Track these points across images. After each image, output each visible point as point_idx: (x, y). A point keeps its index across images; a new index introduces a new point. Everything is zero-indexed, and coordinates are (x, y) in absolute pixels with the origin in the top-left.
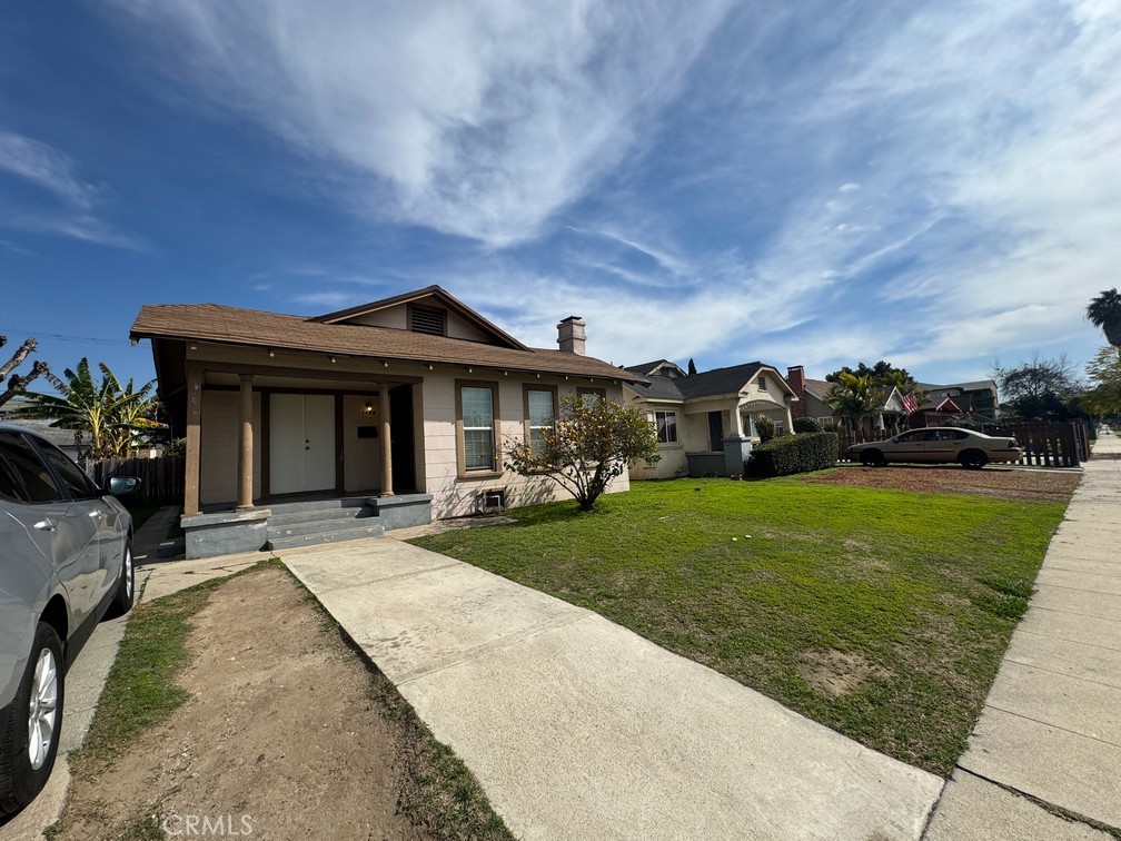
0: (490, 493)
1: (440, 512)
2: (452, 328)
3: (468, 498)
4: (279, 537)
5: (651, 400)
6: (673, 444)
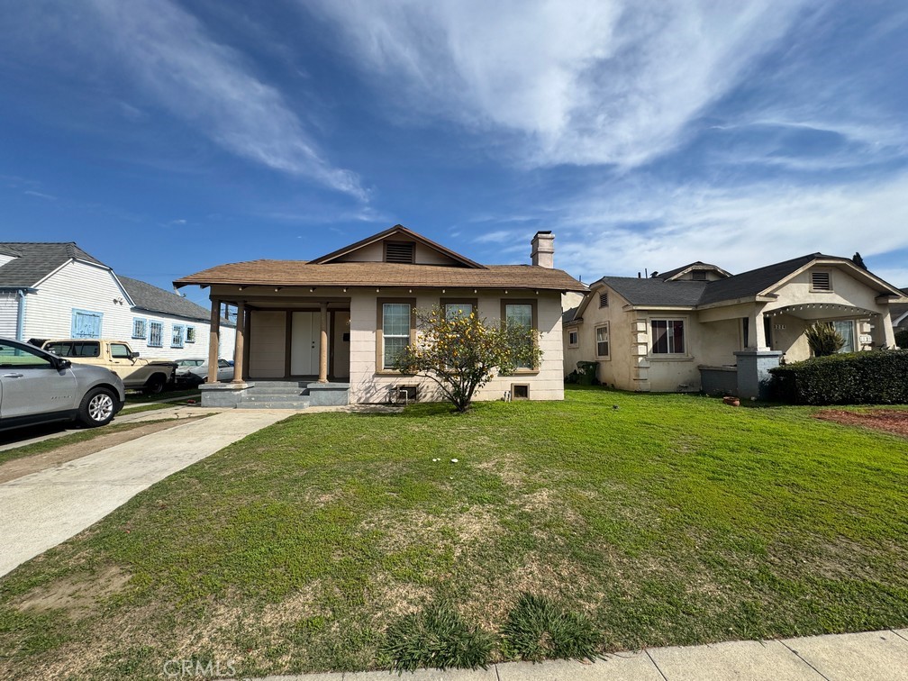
0: (403, 387)
1: (360, 398)
2: (419, 257)
3: (384, 390)
4: (247, 401)
5: (639, 308)
6: (677, 356)
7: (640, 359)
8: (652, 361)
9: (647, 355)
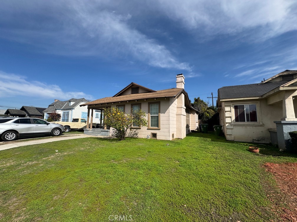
2: (140, 91)
6: (252, 123)
7: (227, 125)
8: (235, 125)
9: (231, 123)
